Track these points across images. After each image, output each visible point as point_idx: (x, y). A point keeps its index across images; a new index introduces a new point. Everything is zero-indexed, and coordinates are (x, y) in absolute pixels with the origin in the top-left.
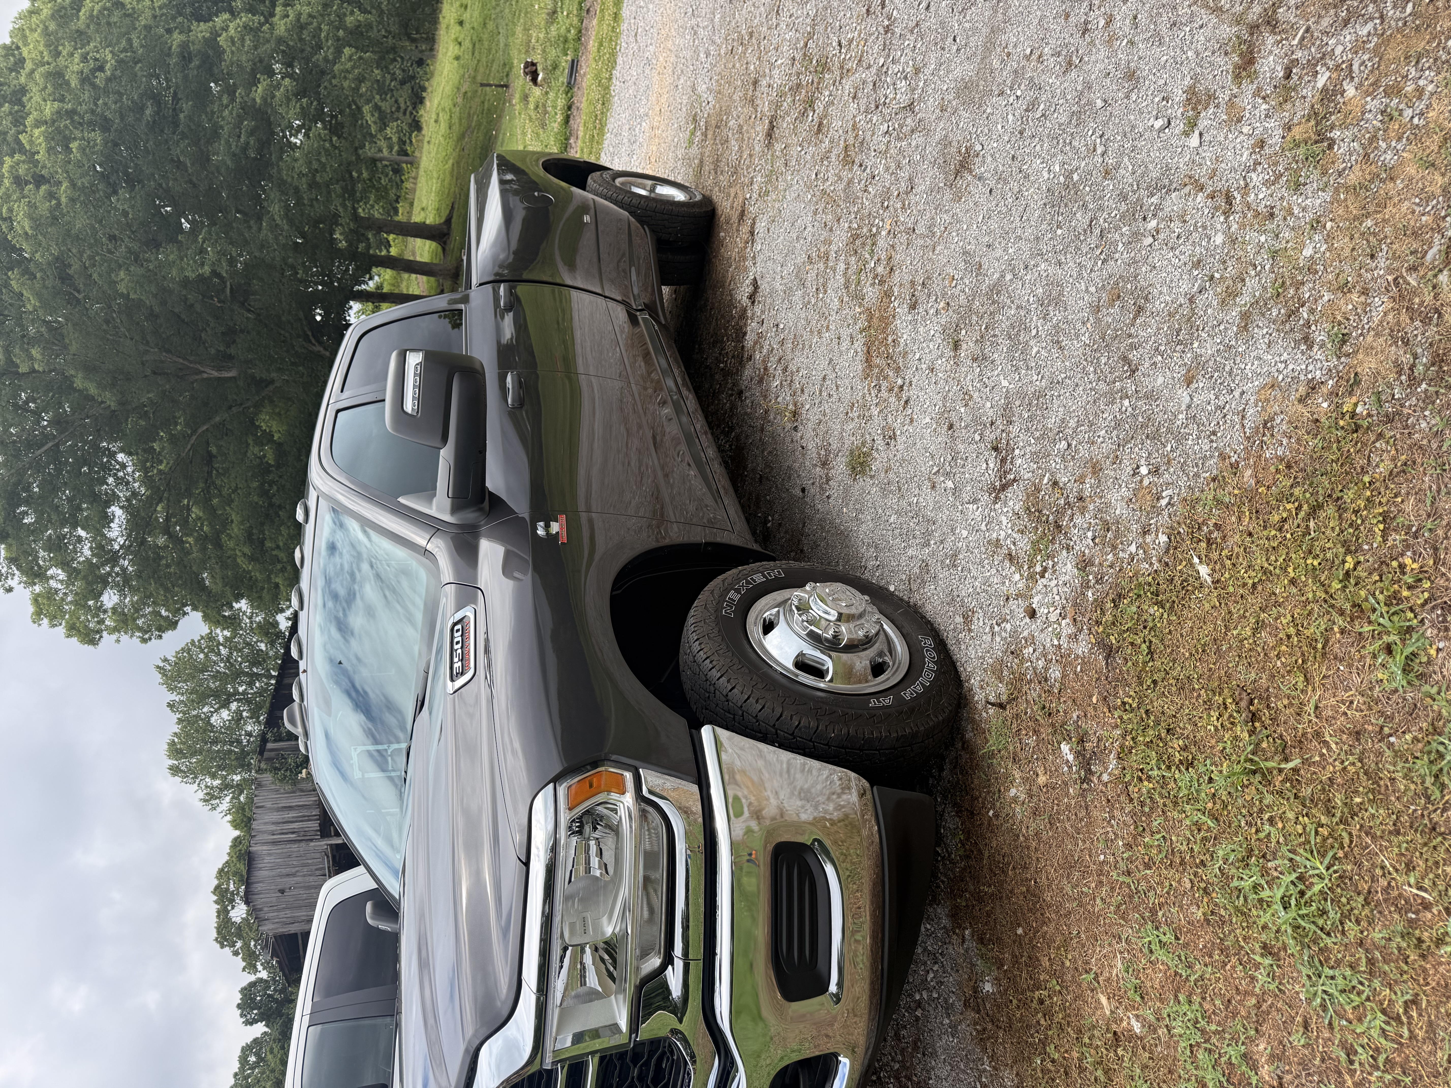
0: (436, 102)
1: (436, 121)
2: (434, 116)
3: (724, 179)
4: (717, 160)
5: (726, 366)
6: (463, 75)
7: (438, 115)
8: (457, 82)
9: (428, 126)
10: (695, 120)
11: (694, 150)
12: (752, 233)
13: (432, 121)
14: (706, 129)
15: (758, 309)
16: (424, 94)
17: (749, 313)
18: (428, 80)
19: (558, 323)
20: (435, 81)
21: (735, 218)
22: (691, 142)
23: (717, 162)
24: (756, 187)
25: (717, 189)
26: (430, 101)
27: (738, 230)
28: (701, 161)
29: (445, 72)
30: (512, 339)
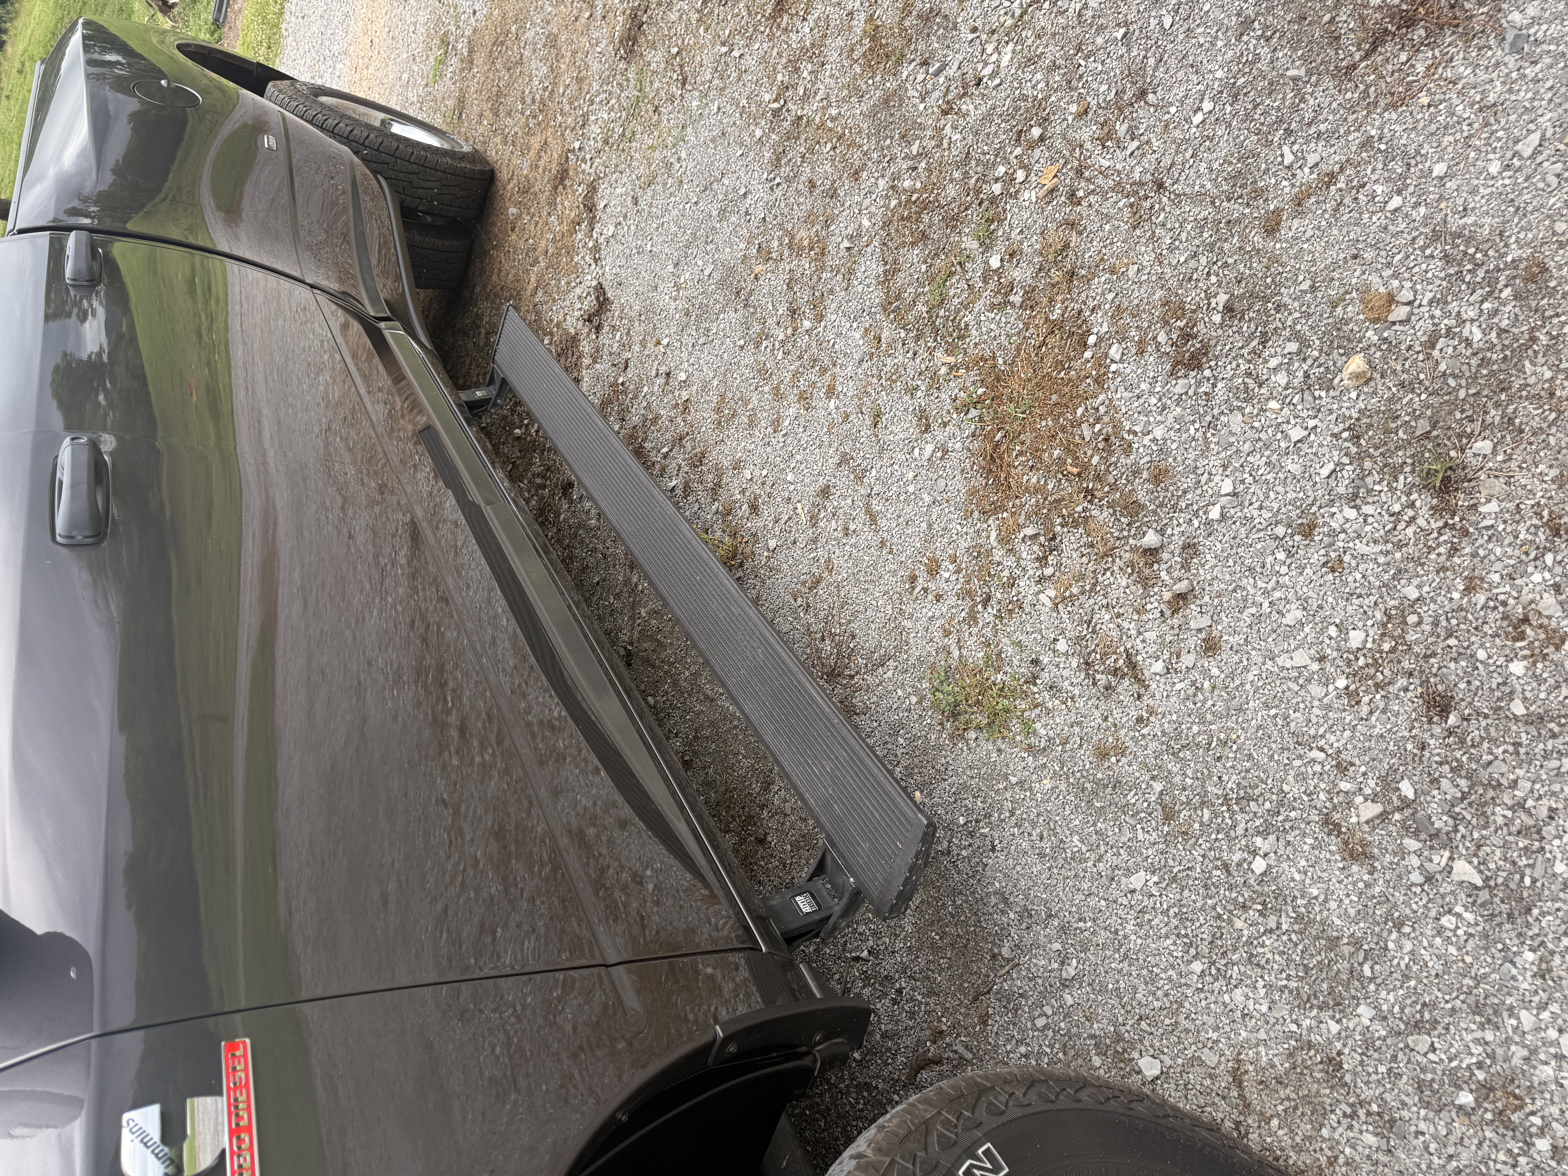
0: (21, 47)
1: (20, 72)
2: (17, 65)
3: (513, 125)
4: (499, 94)
5: (527, 433)
6: (62, 19)
7: (23, 64)
8: (52, 25)
9: (8, 77)
10: (444, 42)
11: (447, 86)
12: (590, 208)
13: (14, 71)
14: (471, 52)
15: (609, 341)
16: (5, 37)
17: (585, 347)
18: (11, 20)
19: (199, 335)
20: (19, 23)
21: (542, 184)
22: (439, 75)
23: (497, 99)
24: (594, 129)
25: (498, 140)
26: (13, 46)
27: (552, 204)
28: (461, 102)
29: (36, 12)
30: (99, 354)
